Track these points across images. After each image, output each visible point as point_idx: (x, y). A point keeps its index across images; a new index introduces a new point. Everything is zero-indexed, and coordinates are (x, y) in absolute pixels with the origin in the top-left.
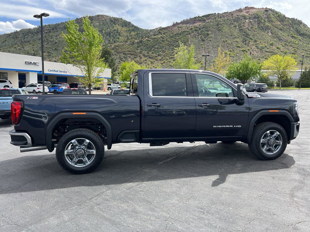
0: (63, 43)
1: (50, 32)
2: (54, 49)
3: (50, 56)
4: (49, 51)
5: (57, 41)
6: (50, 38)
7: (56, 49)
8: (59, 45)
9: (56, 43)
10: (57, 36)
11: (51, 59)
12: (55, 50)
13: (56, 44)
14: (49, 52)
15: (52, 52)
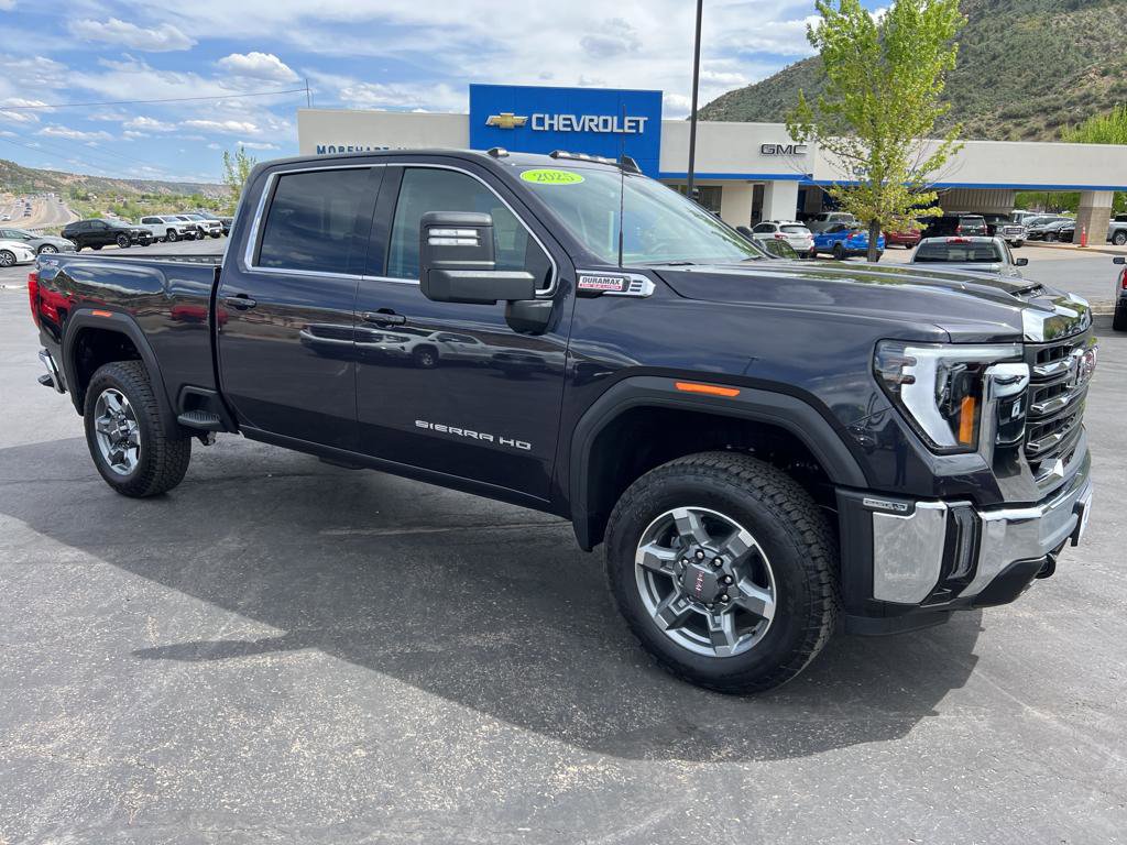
0: (1023, 53)
1: (982, 16)
2: (983, 80)
3: (963, 110)
4: (964, 92)
5: (1000, 48)
6: (976, 39)
7: (990, 83)
8: (1008, 63)
9: (994, 58)
10: (1003, 27)
11: (965, 124)
12: (986, 84)
13: (996, 62)
14: (963, 98)
15: (974, 95)
